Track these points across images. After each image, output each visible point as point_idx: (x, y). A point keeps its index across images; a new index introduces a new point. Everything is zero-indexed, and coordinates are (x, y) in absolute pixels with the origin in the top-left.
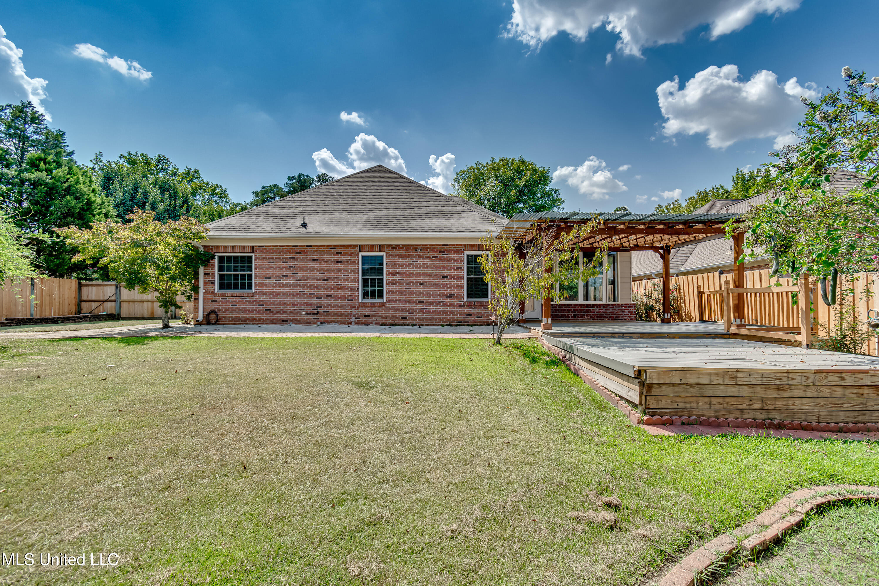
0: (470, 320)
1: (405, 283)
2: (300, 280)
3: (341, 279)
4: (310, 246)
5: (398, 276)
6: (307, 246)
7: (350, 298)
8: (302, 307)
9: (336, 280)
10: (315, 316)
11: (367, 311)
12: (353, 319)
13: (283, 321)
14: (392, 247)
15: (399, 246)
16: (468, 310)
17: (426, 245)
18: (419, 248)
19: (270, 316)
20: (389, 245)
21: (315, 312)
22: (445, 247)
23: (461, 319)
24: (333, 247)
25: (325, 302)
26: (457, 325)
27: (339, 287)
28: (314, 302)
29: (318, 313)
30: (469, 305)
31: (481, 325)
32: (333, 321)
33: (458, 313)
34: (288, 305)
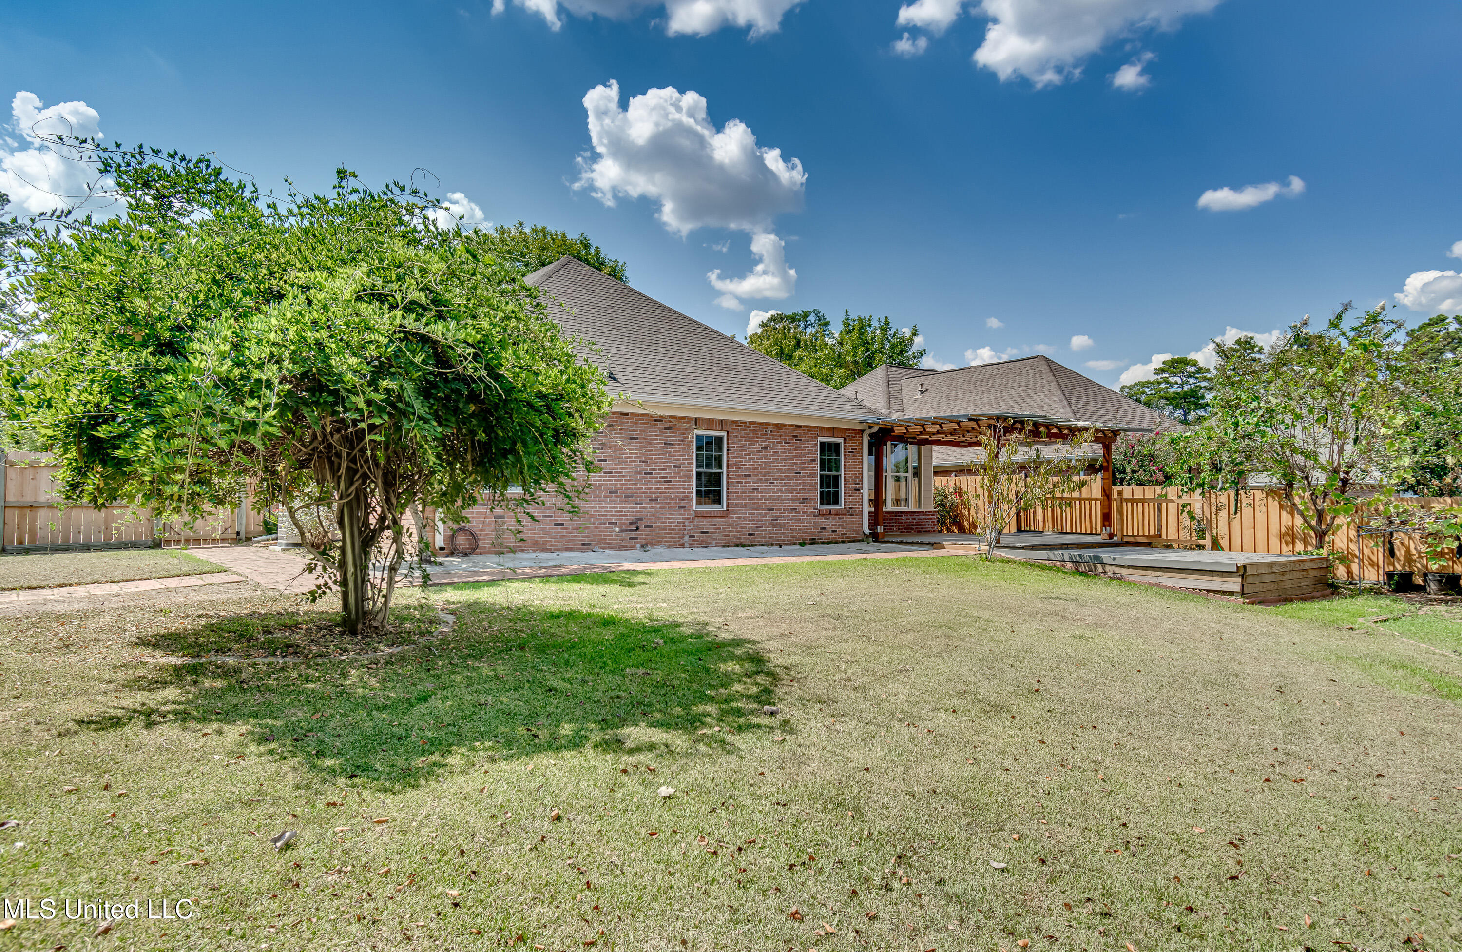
0: (825, 536)
1: (752, 482)
2: (611, 472)
3: (670, 472)
4: (627, 414)
5: (744, 470)
6: (622, 414)
7: (682, 503)
8: (614, 520)
9: (663, 474)
10: (633, 534)
11: (705, 524)
12: (686, 539)
13: (583, 544)
14: (738, 424)
15: (745, 423)
16: (822, 521)
17: (777, 425)
18: (769, 429)
19: (562, 537)
20: (733, 421)
21: (633, 527)
22: (799, 430)
23: (815, 535)
24: (659, 420)
25: (648, 510)
26: (811, 544)
27: (667, 485)
28: (631, 510)
29: (638, 529)
30: (821, 514)
31: (836, 543)
32: (658, 543)
33: (811, 525)
34: (592, 516)
